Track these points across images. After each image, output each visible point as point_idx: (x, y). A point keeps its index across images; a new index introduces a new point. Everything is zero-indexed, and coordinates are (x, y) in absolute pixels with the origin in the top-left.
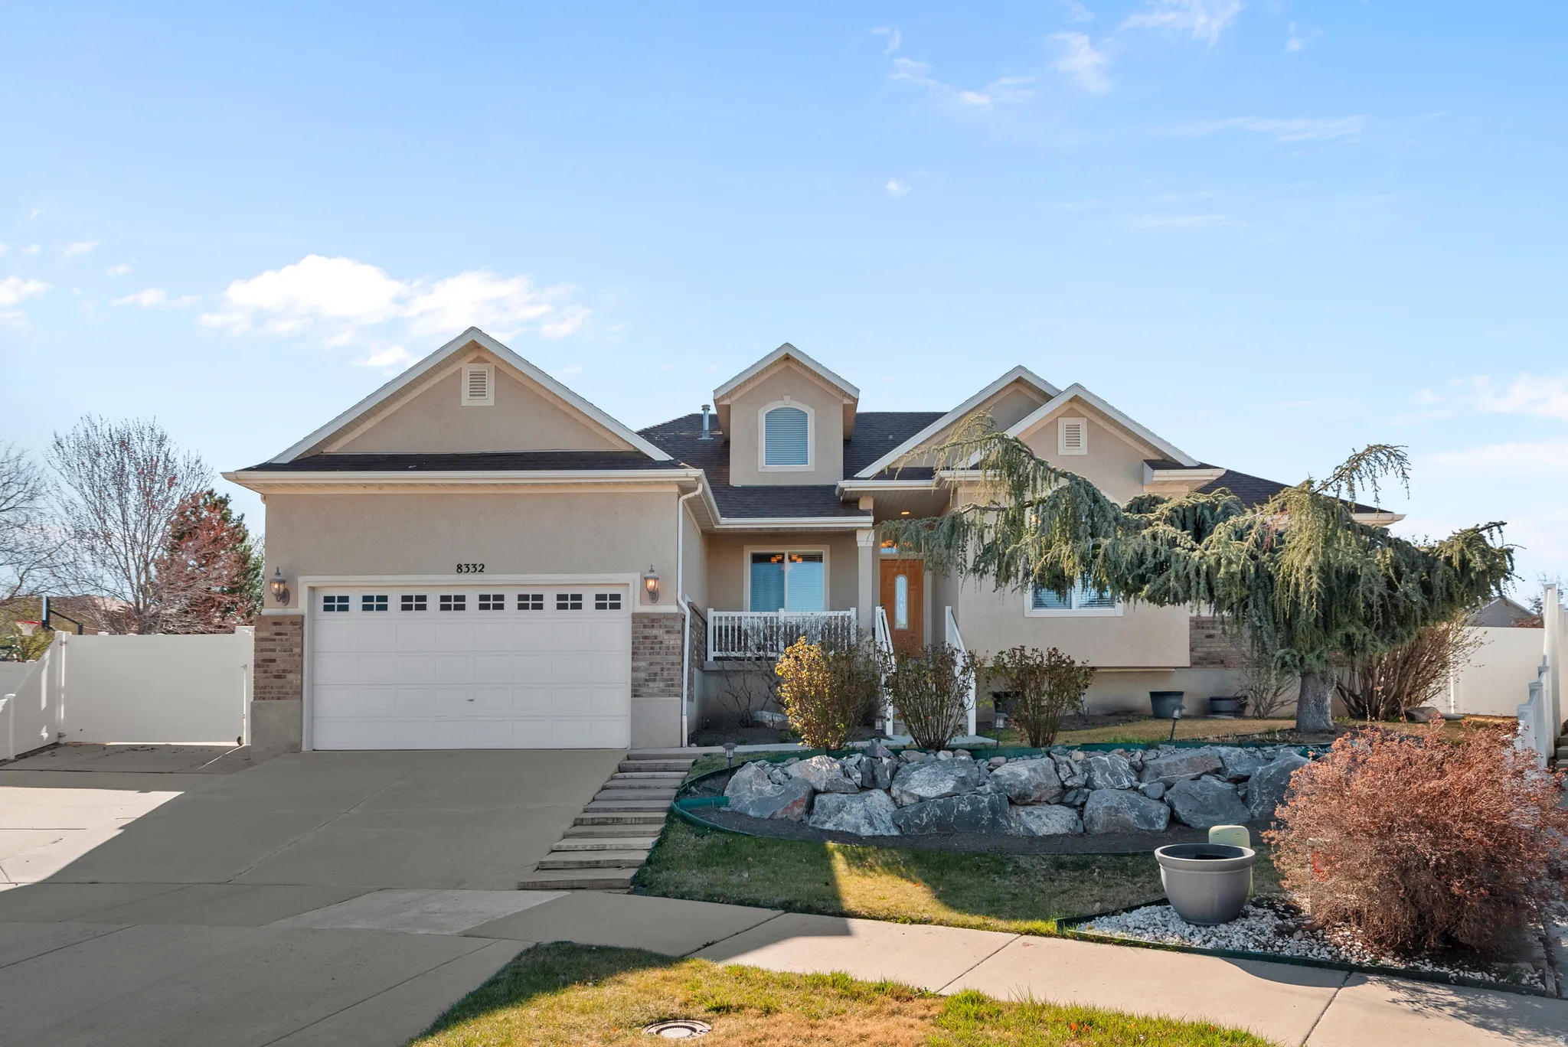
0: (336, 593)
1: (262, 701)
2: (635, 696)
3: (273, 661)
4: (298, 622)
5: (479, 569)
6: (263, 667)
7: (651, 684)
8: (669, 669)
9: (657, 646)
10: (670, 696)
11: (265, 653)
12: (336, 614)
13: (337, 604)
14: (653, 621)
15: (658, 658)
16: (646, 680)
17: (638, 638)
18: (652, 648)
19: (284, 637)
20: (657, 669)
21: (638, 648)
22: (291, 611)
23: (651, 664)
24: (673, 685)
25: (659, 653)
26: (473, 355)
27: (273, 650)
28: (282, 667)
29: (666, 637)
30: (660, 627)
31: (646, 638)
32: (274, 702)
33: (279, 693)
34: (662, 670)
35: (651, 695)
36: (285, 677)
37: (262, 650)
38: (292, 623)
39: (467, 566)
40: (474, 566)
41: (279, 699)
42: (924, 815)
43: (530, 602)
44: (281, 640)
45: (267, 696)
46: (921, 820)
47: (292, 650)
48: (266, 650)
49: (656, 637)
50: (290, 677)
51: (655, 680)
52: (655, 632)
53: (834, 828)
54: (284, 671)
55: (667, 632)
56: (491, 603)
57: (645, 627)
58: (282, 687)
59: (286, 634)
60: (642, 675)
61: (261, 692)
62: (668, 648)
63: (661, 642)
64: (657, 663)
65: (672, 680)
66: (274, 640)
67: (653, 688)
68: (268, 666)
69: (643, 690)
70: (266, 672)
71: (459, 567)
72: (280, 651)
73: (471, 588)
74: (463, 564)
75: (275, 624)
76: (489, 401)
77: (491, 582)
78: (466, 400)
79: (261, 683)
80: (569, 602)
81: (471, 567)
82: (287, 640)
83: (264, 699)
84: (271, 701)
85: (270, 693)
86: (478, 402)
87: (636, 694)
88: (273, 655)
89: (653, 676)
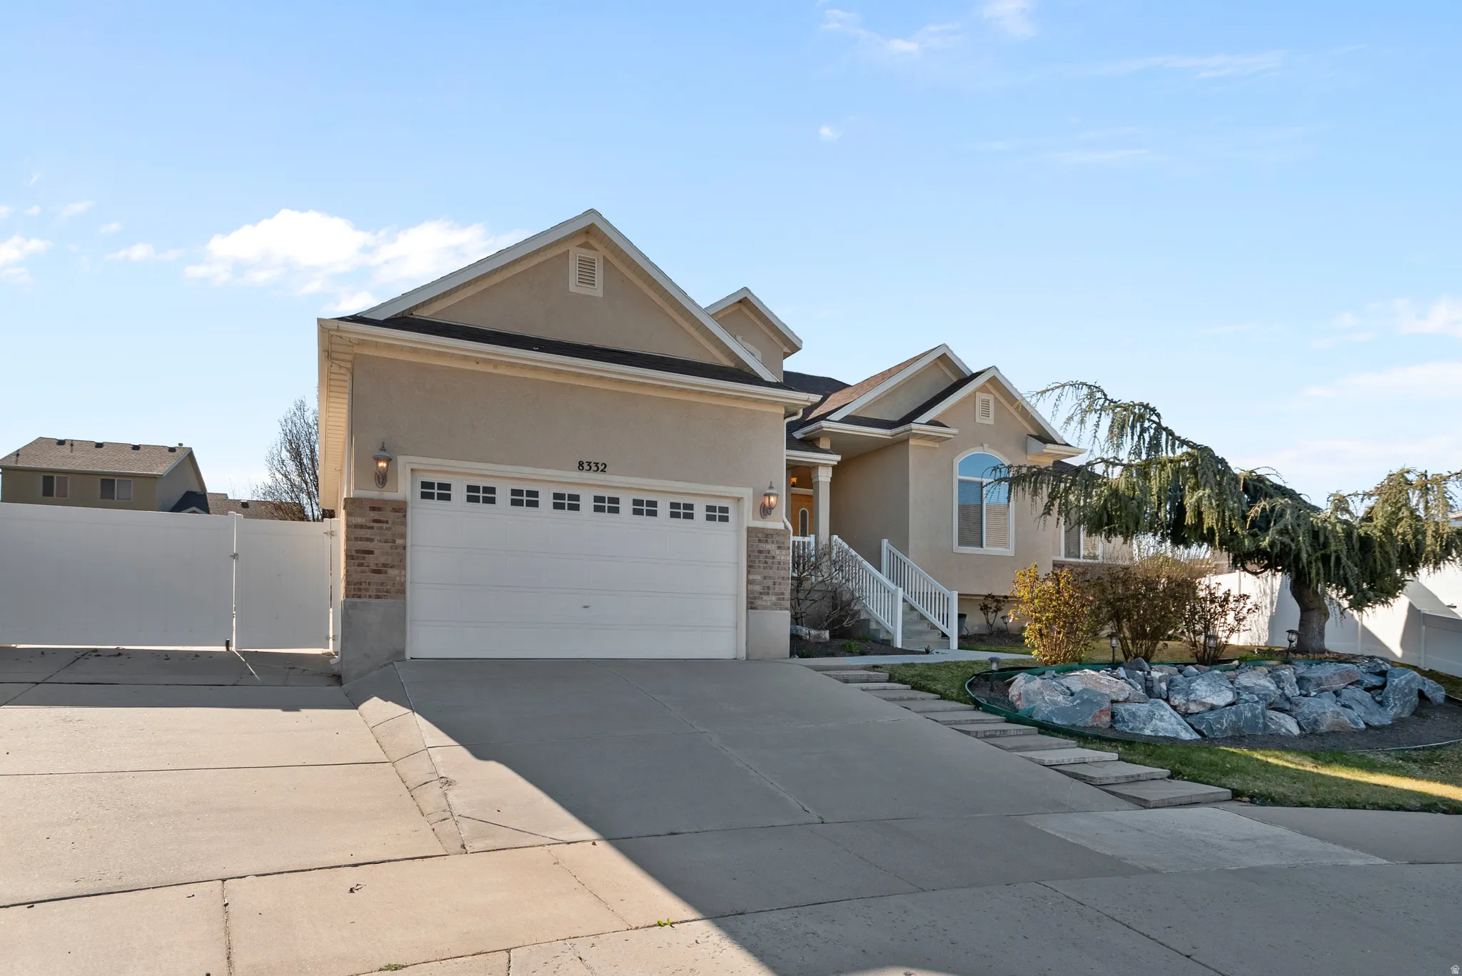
0: (436, 479)
1: (358, 600)
2: (751, 608)
3: (371, 552)
4: (400, 509)
5: (601, 468)
6: (358, 558)
7: (765, 597)
8: (780, 584)
9: (770, 561)
10: (781, 609)
11: (360, 543)
12: (435, 502)
13: (435, 491)
14: (767, 535)
15: (771, 573)
16: (761, 593)
17: (753, 551)
18: (766, 563)
19: (385, 526)
20: (769, 583)
21: (754, 562)
22: (388, 495)
23: (765, 578)
24: (783, 599)
25: (771, 568)
26: (582, 240)
27: (371, 540)
28: (382, 560)
29: (778, 552)
30: (773, 543)
31: (760, 552)
32: (373, 601)
33: (378, 590)
34: (774, 584)
35: (765, 608)
36: (386, 573)
37: (356, 539)
38: (395, 510)
39: (589, 463)
40: (597, 464)
41: (378, 597)
42: (1224, 720)
43: (645, 508)
44: (381, 528)
45: (363, 593)
46: (1222, 725)
47: (394, 541)
48: (361, 539)
49: (769, 552)
50: (392, 572)
51: (768, 594)
52: (768, 547)
53: (1153, 734)
54: (385, 565)
55: (779, 548)
56: (608, 505)
57: (760, 541)
58: (382, 584)
59: (387, 522)
60: (758, 588)
61: (354, 588)
62: (779, 563)
63: (774, 558)
64: (770, 577)
65: (783, 594)
66: (372, 528)
67: (766, 601)
68: (364, 558)
69: (759, 602)
70: (361, 565)
71: (581, 464)
72: (380, 541)
73: (587, 487)
74: (585, 462)
75: (373, 509)
76: (598, 291)
77: (609, 483)
78: (574, 286)
79: (356, 578)
80: (682, 511)
81: (592, 465)
82: (387, 529)
83: (359, 597)
84: (367, 600)
85: (367, 590)
86: (585, 290)
87: (751, 606)
88: (369, 546)
89: (767, 590)
